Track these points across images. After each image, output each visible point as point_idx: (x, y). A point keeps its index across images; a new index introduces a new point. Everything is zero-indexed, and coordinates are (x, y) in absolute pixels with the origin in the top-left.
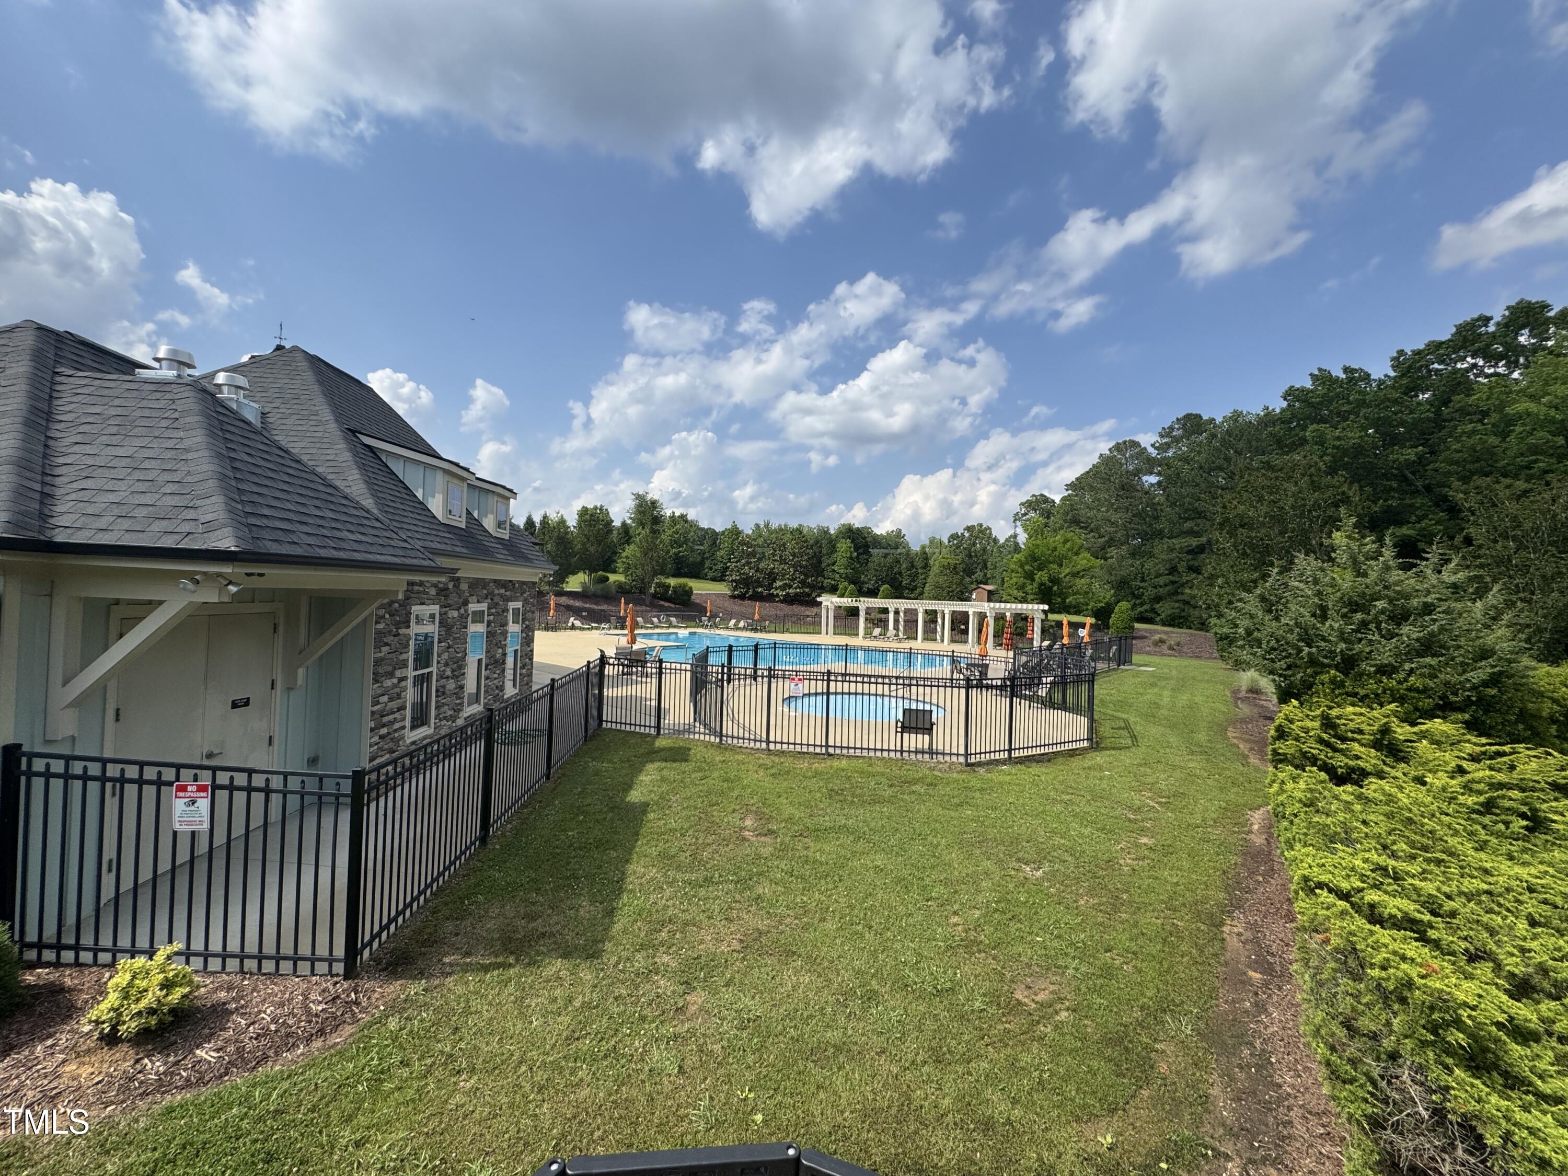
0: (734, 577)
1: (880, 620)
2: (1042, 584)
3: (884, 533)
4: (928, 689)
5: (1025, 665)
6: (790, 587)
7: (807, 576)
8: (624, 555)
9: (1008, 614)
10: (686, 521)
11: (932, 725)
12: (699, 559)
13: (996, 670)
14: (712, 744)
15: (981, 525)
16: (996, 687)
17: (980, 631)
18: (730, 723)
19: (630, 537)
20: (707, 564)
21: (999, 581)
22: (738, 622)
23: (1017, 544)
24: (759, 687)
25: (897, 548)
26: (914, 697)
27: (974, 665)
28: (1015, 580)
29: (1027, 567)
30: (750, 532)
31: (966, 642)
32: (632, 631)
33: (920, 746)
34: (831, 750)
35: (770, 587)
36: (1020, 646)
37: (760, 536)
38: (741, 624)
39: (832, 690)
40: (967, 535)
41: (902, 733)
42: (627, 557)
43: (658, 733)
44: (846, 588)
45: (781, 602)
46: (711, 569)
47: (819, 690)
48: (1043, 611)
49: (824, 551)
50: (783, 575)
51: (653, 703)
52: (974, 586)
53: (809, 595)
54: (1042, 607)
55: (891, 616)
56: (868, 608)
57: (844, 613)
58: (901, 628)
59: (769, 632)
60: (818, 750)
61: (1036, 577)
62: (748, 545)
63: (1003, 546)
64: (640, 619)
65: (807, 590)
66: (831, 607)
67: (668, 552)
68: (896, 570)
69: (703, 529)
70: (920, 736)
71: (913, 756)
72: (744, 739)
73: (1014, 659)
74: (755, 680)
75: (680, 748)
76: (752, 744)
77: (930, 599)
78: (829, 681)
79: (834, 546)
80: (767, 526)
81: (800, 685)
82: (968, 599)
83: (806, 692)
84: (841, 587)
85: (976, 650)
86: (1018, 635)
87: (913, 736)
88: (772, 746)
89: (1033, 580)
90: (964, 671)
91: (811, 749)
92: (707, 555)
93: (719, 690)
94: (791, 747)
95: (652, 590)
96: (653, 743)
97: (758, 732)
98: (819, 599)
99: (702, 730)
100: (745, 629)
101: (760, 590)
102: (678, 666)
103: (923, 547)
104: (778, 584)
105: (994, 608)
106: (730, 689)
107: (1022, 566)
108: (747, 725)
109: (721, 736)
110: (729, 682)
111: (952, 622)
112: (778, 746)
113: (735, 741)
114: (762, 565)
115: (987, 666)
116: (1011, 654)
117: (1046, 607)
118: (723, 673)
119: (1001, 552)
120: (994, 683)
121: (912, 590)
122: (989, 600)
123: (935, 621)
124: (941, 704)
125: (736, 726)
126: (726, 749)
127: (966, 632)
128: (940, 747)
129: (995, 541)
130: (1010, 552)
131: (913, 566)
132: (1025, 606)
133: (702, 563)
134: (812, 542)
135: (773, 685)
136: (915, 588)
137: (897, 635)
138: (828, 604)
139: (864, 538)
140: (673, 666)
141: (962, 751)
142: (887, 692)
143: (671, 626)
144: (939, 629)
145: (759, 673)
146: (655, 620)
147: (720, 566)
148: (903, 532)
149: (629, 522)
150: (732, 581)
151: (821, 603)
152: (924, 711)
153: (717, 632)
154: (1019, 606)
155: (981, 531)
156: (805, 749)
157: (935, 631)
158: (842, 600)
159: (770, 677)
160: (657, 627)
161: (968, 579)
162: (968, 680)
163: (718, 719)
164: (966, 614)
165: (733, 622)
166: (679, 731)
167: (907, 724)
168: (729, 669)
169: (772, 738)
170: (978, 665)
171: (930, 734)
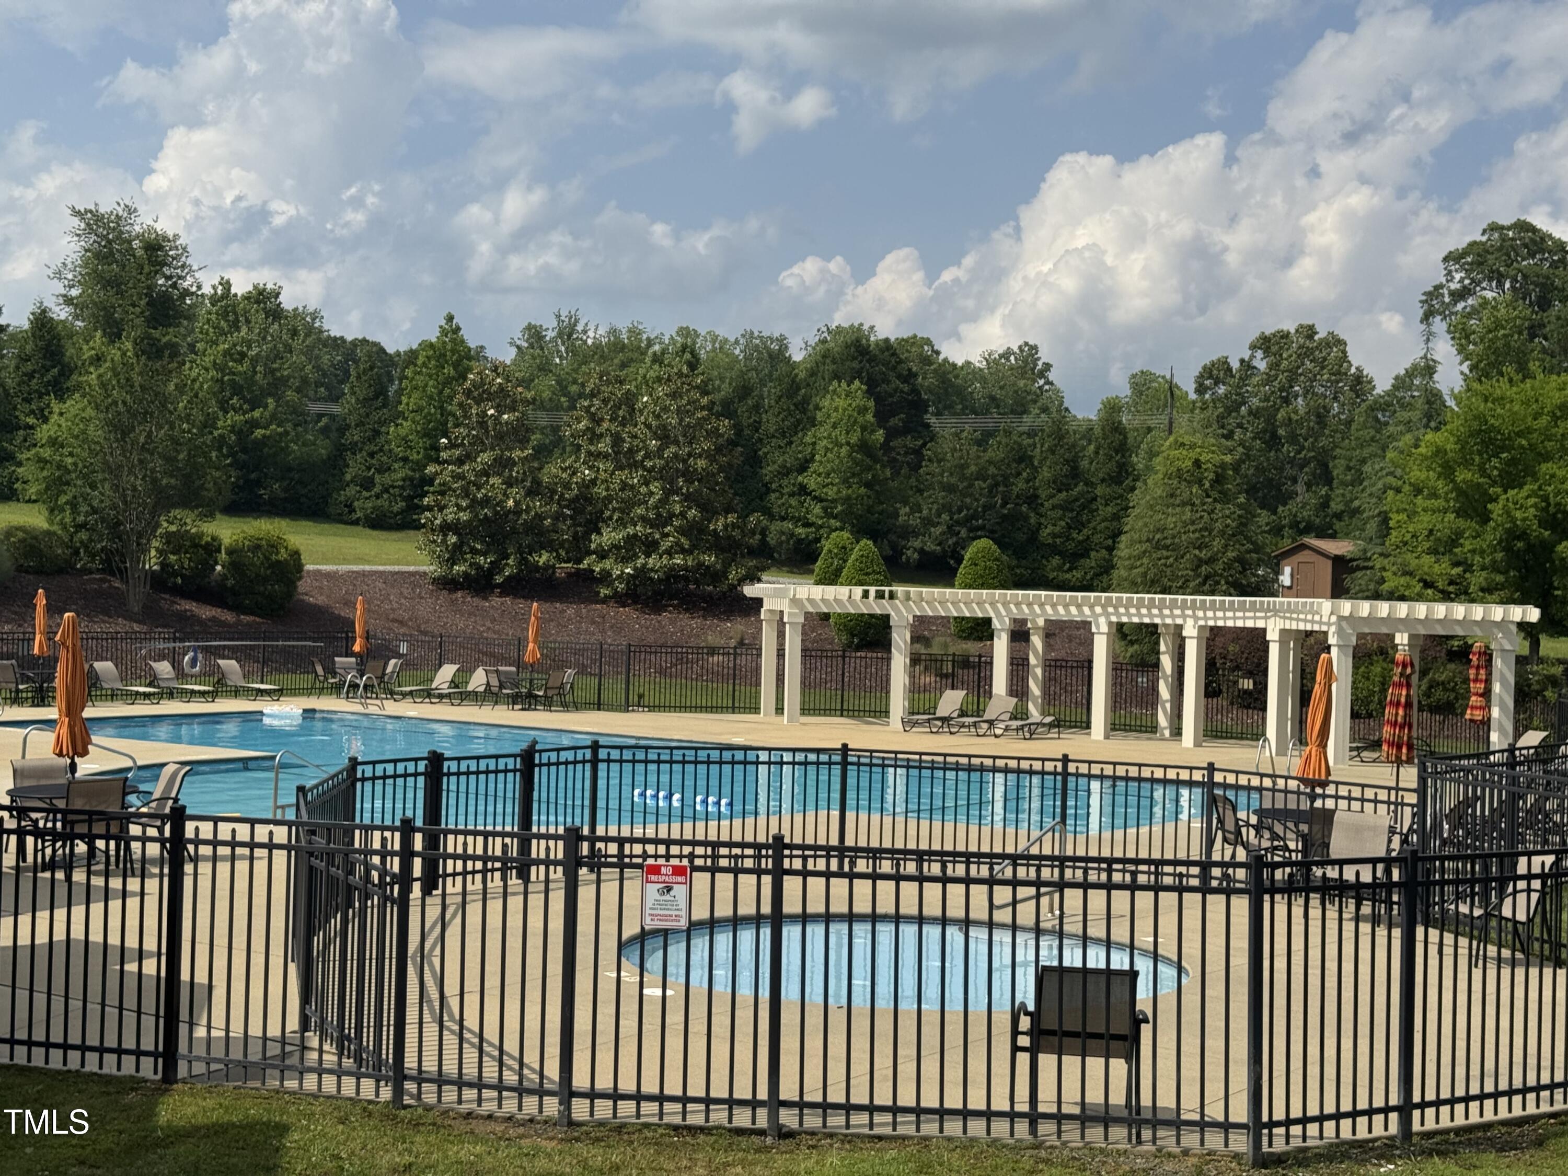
0: (450, 515)
1: (964, 662)
2: (1514, 534)
3: (977, 360)
4: (1121, 899)
5: (1458, 816)
6: (651, 547)
7: (708, 510)
8: (44, 432)
9: (1402, 639)
10: (276, 313)
11: (1137, 1021)
12: (323, 449)
13: (1358, 830)
14: (367, 1109)
15: (1310, 332)
16: (1358, 890)
17: (1304, 698)
18: (431, 1030)
19: (67, 371)
20: (354, 468)
21: (1372, 528)
22: (466, 672)
23: (1433, 398)
24: (536, 901)
25: (1020, 409)
26: (1073, 926)
27: (1283, 815)
28: (1424, 521)
29: (1463, 475)
30: (508, 356)
31: (1257, 734)
32: (72, 710)
33: (1095, 1096)
34: (788, 1118)
35: (579, 549)
36: (1443, 747)
37: (545, 368)
38: (478, 680)
39: (791, 905)
40: (1261, 364)
41: (1033, 1051)
42: (54, 442)
43: (170, 1076)
44: (844, 551)
45: (620, 599)
46: (367, 484)
47: (747, 908)
48: (1523, 626)
49: (770, 422)
50: (627, 506)
51: (150, 967)
52: (1286, 544)
53: (717, 576)
54: (1517, 613)
55: (1001, 648)
56: (921, 621)
57: (839, 639)
58: (1035, 689)
59: (577, 706)
60: (742, 1118)
61: (1496, 509)
62: (503, 400)
63: (1385, 404)
64: (104, 667)
65: (709, 559)
66: (793, 618)
67: (209, 424)
68: (1020, 485)
69: (337, 343)
70: (1095, 1064)
71: (1072, 1132)
72: (479, 1085)
73: (1421, 791)
74: (524, 875)
75: (250, 1126)
76: (510, 1105)
77: (1134, 587)
78: (779, 874)
79: (802, 406)
80: (568, 332)
81: (680, 891)
82: (1264, 588)
83: (701, 913)
84: (827, 545)
85: (1292, 763)
86: (1435, 709)
87: (1072, 1063)
88: (580, 1109)
89: (1485, 518)
90: (1250, 835)
91: (719, 1116)
92: (355, 435)
93: (391, 914)
94: (650, 1108)
95: (152, 562)
96: (150, 1113)
97: (532, 1058)
98: (750, 591)
99: (330, 1059)
100: (489, 696)
101: (543, 558)
102: (243, 832)
103: (1112, 408)
104: (608, 536)
105: (1351, 619)
106: (433, 912)
107: (1447, 471)
108: (491, 1034)
109: (399, 1076)
110: (430, 884)
111: (1211, 667)
112: (603, 1109)
113: (450, 1095)
114: (552, 471)
115: (1327, 816)
116: (1410, 776)
117: (1533, 614)
118: (407, 854)
119: (1380, 426)
120: (1349, 873)
121: (1076, 556)
122: (1338, 591)
123: (1153, 666)
124: (1168, 948)
125: (450, 1041)
126: (416, 1125)
127: (1257, 700)
128: (1166, 1100)
129: (1360, 383)
130: (1408, 425)
131: (1075, 474)
132: (1459, 610)
133: (336, 461)
134: (726, 390)
135: (586, 894)
136: (1083, 552)
137: (1019, 714)
138: (784, 605)
139: (910, 376)
140: (225, 831)
141: (1240, 1112)
142: (979, 911)
143: (221, 688)
144: (1164, 692)
145: (538, 849)
146: (164, 668)
147: (400, 473)
148: (1044, 356)
149: (61, 313)
150: (446, 528)
151: (759, 602)
152: (1108, 973)
153: (392, 707)
154: (1440, 610)
155: (1306, 353)
156: (696, 1118)
157: (1150, 698)
158: (830, 592)
159: (572, 864)
160: (171, 694)
161: (1264, 518)
162: (1257, 864)
163: (389, 1017)
164: (1258, 638)
165: (447, 672)
166: (245, 1066)
167: (1050, 1022)
168: (432, 841)
169: (581, 1080)
170: (1297, 816)
171: (1132, 1054)
